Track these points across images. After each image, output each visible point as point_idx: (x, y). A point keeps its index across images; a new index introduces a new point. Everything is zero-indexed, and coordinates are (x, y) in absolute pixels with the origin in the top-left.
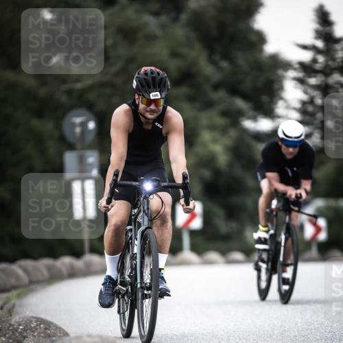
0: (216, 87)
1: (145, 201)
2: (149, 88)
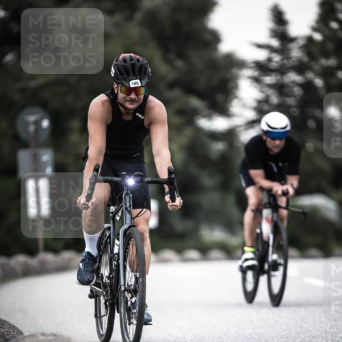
0: (172, 86)
1: (127, 198)
2: (129, 75)
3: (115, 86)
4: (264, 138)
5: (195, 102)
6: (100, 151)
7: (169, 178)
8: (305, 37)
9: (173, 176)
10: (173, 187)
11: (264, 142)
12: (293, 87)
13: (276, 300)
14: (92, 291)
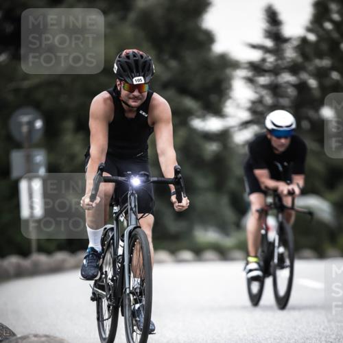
0: (165, 86)
1: (132, 198)
2: (132, 72)
3: (118, 83)
4: (269, 136)
5: (189, 103)
6: (102, 151)
7: (176, 178)
8: (299, 38)
9: (180, 175)
10: (179, 187)
11: (269, 141)
12: (286, 88)
13: (282, 302)
14: (94, 293)
